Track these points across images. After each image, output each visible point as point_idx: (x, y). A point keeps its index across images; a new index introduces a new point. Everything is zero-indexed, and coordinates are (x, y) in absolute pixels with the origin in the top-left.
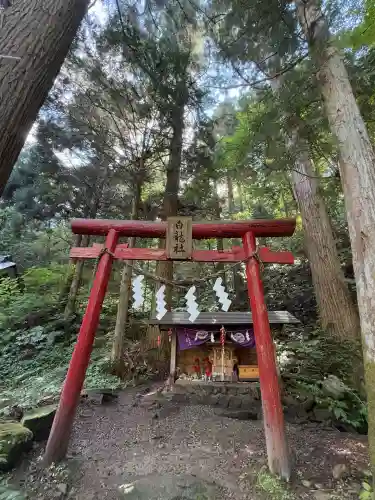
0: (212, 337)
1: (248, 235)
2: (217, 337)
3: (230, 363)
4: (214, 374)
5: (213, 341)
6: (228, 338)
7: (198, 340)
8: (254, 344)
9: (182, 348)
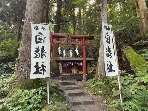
0: (72, 64)
1: (84, 39)
2: (74, 64)
3: (77, 70)
4: (72, 73)
5: (72, 65)
6: (76, 64)
7: (68, 65)
8: (83, 66)
9: (64, 66)
